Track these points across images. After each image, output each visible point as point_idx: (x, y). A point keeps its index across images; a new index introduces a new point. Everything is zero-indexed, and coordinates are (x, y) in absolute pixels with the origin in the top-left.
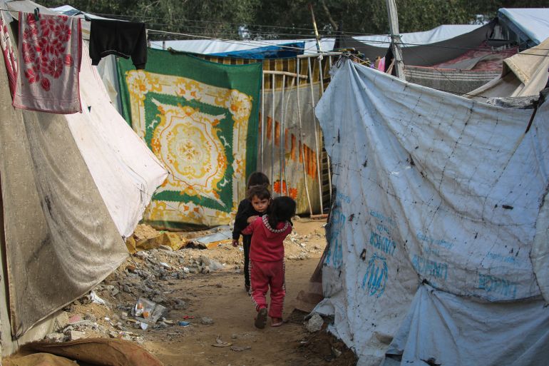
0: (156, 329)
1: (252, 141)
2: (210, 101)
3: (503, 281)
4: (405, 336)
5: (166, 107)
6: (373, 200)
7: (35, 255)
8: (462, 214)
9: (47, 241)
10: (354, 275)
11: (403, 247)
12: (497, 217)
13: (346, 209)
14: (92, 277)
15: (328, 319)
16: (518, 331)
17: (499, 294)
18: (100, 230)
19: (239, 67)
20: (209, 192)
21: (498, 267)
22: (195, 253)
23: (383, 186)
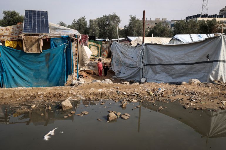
0: (93, 69)
1: (101, 50)
2: (96, 45)
3: (132, 65)
4: (121, 71)
5: (92, 46)
6: (117, 56)
7: (81, 61)
8: (127, 58)
9: (82, 60)
10: (115, 64)
11: (120, 61)
12: (132, 58)
13: (114, 57)
14: (86, 64)
15: (112, 69)
16: (134, 70)
17: (132, 66)
18: (87, 59)
19: (100, 42)
20: (96, 55)
21: (132, 64)
22: (95, 62)
23: (118, 55)
